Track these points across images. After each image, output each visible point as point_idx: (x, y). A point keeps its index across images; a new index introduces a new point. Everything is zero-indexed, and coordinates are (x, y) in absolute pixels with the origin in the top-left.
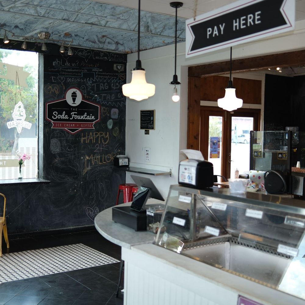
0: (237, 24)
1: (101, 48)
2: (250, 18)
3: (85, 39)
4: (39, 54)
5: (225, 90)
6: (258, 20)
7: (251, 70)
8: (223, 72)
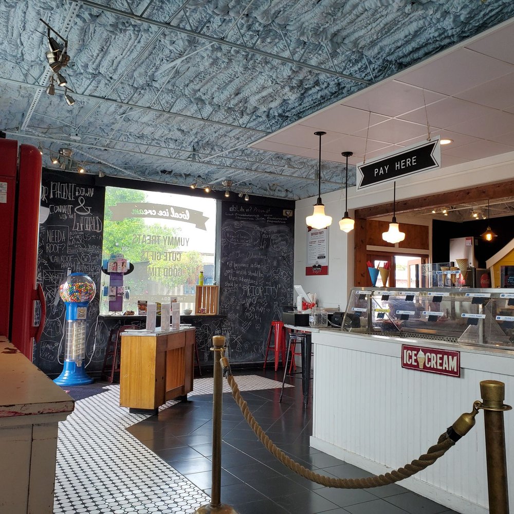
0: (399, 165)
1: (272, 195)
2: (409, 161)
3: (258, 187)
4: (217, 201)
5: (389, 226)
6: (414, 162)
7: (415, 210)
8: (388, 213)
